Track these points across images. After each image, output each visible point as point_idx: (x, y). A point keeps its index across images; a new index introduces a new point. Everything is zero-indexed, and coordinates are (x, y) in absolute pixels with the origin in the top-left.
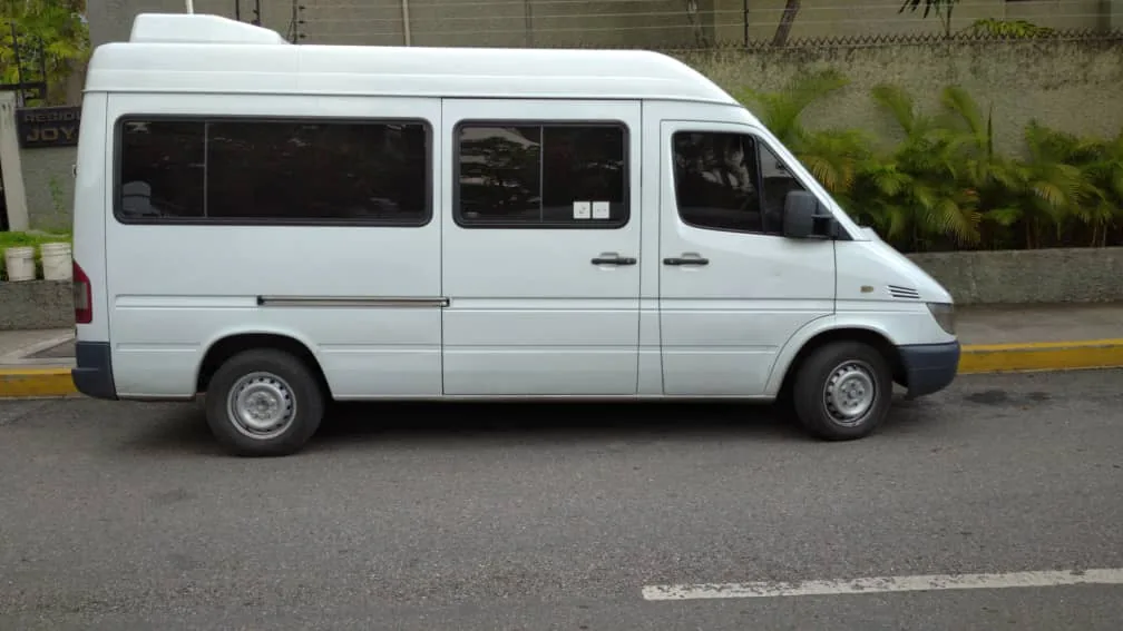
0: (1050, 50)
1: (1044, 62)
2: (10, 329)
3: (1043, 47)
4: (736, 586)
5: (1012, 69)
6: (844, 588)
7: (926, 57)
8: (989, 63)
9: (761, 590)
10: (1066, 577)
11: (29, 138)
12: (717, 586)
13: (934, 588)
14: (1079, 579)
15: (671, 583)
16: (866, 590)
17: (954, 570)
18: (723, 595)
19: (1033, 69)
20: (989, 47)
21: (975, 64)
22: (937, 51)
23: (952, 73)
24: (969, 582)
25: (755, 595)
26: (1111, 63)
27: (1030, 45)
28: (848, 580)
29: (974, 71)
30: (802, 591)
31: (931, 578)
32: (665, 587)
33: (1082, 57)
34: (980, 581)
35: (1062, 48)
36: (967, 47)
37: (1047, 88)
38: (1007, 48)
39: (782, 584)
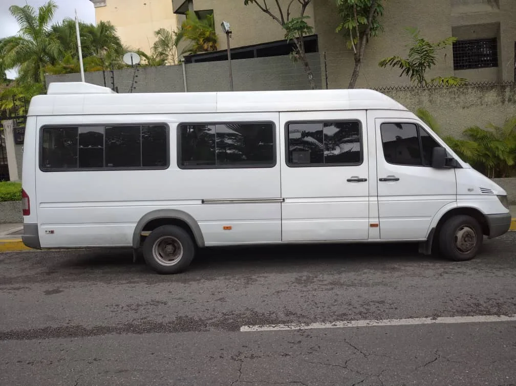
0: (465, 91)
1: (462, 97)
2: (5, 223)
3: (461, 90)
4: (282, 326)
5: (448, 100)
6: (328, 325)
7: (408, 96)
8: (437, 97)
9: (292, 327)
10: (429, 321)
11: (19, 140)
12: (274, 325)
13: (368, 325)
14: (434, 321)
15: (254, 325)
16: (338, 326)
17: (379, 317)
18: (275, 329)
19: (457, 100)
20: (436, 91)
21: (431, 98)
22: (413, 93)
23: (420, 102)
24: (385, 322)
25: (289, 329)
26: (493, 96)
27: (455, 89)
28: (331, 322)
29: (430, 101)
30: (309, 327)
31: (368, 321)
32: (251, 326)
33: (479, 94)
34: (389, 323)
35: (470, 90)
36: (427, 91)
37: (464, 108)
38: (445, 91)
39: (303, 324)
